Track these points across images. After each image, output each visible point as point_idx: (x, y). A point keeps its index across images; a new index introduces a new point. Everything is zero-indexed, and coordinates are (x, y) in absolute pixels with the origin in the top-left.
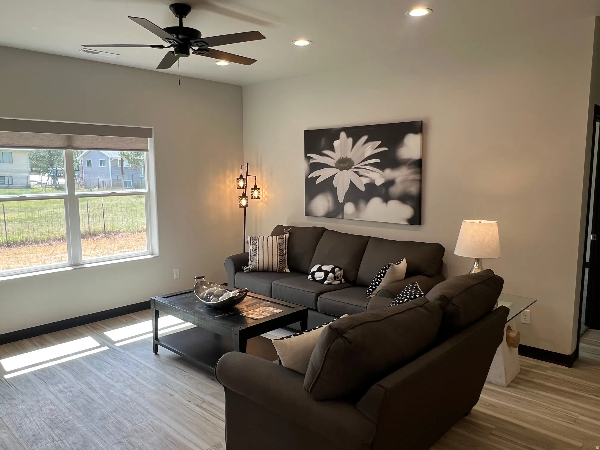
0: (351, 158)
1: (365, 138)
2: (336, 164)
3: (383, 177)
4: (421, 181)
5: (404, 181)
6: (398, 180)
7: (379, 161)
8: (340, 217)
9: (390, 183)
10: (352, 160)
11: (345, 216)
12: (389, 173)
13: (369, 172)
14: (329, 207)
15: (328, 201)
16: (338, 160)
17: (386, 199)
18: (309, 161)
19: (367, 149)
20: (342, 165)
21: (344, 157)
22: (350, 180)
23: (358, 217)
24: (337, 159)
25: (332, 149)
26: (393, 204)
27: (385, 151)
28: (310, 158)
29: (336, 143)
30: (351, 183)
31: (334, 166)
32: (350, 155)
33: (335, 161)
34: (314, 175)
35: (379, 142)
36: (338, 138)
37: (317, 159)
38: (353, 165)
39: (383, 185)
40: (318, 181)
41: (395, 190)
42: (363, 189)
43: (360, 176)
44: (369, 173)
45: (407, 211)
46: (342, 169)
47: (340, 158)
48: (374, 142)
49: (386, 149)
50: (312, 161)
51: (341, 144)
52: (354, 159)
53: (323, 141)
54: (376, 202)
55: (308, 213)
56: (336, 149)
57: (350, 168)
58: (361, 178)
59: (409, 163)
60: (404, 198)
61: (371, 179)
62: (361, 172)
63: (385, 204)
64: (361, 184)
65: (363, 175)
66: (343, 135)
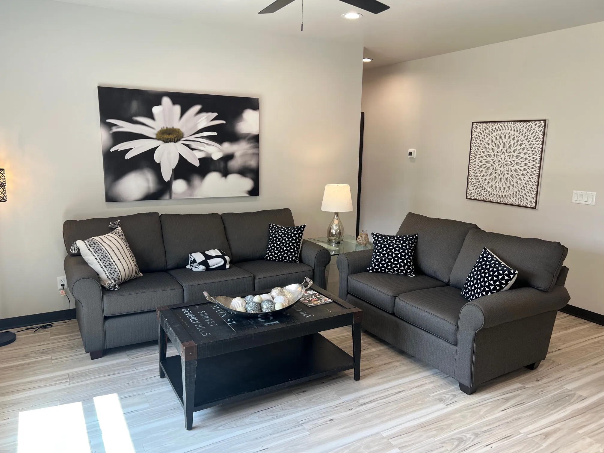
0: (179, 129)
1: (198, 108)
2: (157, 135)
3: (221, 150)
4: (258, 155)
5: (244, 155)
6: (237, 154)
7: (215, 134)
8: (167, 196)
9: (229, 157)
10: (181, 131)
11: (173, 196)
12: (227, 147)
13: (204, 145)
14: (149, 188)
15: (147, 180)
16: (160, 131)
17: (225, 173)
18: (111, 130)
19: (200, 120)
20: (166, 136)
21: (169, 126)
22: (179, 153)
23: (191, 195)
24: (158, 129)
25: (151, 116)
26: (233, 178)
27: (222, 124)
28: (112, 125)
29: (156, 110)
30: (181, 157)
31: (154, 137)
32: (177, 124)
33: (156, 132)
34: (120, 147)
35: (216, 114)
36: (159, 103)
37: (125, 127)
38: (182, 137)
39: (221, 159)
40: (128, 156)
41: (234, 164)
42: (197, 164)
43: (193, 149)
44: (204, 147)
45: (247, 183)
46: (166, 141)
47: (164, 127)
48: (210, 114)
49: (224, 122)
50: (115, 129)
51: (164, 111)
52: (183, 130)
53: (135, 105)
54: (213, 177)
55: (110, 198)
56: (156, 117)
57: (178, 140)
58: (194, 151)
59: (248, 137)
60: (244, 172)
61: (207, 153)
62: (194, 145)
63: (224, 178)
64: (194, 159)
65: (196, 148)
66: (166, 101)
